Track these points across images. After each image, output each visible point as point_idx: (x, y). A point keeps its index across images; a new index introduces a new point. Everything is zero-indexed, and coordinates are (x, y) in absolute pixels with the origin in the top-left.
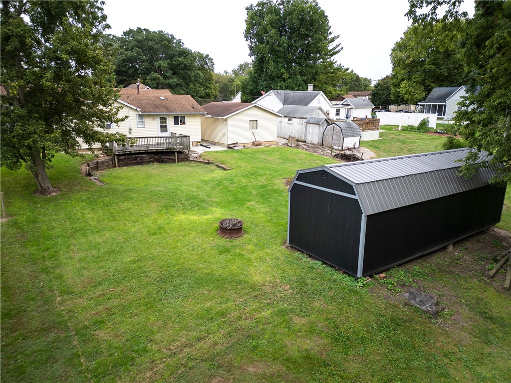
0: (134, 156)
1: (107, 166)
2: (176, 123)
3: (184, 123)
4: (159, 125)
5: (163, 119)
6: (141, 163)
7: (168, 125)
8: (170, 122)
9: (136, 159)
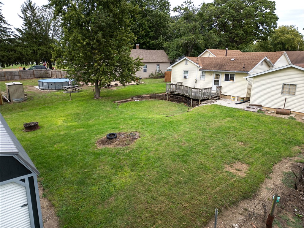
0: (176, 96)
1: (162, 98)
2: (226, 79)
3: (233, 80)
4: (214, 79)
5: (217, 76)
6: (179, 102)
7: (220, 80)
8: (222, 78)
9: (177, 98)
